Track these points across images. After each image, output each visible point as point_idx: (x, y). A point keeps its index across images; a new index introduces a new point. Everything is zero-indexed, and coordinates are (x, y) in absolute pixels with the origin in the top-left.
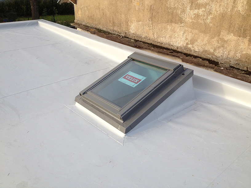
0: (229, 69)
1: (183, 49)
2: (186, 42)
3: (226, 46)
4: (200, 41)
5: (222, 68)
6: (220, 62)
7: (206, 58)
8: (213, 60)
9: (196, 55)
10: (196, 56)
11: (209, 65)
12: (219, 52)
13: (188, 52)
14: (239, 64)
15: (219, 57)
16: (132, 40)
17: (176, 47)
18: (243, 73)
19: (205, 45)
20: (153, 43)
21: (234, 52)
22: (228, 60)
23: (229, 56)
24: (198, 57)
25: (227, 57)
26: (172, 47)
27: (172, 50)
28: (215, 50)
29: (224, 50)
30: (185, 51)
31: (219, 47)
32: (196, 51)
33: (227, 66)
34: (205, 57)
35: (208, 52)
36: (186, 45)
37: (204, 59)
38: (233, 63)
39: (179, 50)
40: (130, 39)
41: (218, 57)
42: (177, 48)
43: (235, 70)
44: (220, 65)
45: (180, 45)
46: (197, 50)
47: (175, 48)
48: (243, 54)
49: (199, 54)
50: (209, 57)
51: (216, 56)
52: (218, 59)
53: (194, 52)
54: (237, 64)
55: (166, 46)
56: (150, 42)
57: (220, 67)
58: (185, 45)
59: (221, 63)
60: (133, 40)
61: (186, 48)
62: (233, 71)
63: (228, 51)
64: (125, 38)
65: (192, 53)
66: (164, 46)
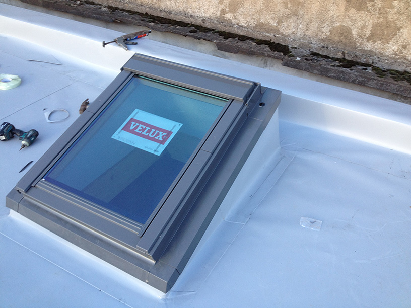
0: (311, 60)
1: (215, 22)
2: (220, 8)
3: (301, 13)
4: (250, 5)
5: (298, 59)
6: (290, 46)
7: (264, 39)
8: (276, 42)
9: (242, 34)
10: (244, 37)
11: (271, 53)
12: (288, 26)
13: (227, 29)
14: (327, 47)
15: (289, 36)
16: (104, 9)
17: (200, 19)
18: (338, 66)
19: (260, 12)
20: (150, 12)
21: (317, 24)
22: (307, 41)
23: (309, 33)
24: (248, 38)
25: (304, 35)
26: (192, 19)
27: (193, 25)
28: (279, 22)
29: (299, 21)
30: (220, 27)
31: (288, 16)
32: (242, 26)
33: (306, 52)
34: (260, 38)
35: (266, 27)
36: (221, 15)
37: (260, 42)
38: (315, 47)
39: (207, 25)
40: (98, 6)
41: (286, 36)
42: (204, 21)
43: (322, 59)
44: (293, 52)
45: (208, 15)
46: (243, 24)
47: (199, 22)
48: (334, 28)
49: (248, 31)
50: (269, 36)
51: (283, 35)
52: (286, 40)
53: (238, 28)
54: (323, 47)
55: (179, 18)
56: (143, 10)
57: (293, 56)
58: (218, 14)
59: (292, 48)
60: (105, 7)
61: (221, 20)
62: (319, 63)
63: (305, 23)
64: (87, 5)
65: (235, 30)
66: (174, 19)
